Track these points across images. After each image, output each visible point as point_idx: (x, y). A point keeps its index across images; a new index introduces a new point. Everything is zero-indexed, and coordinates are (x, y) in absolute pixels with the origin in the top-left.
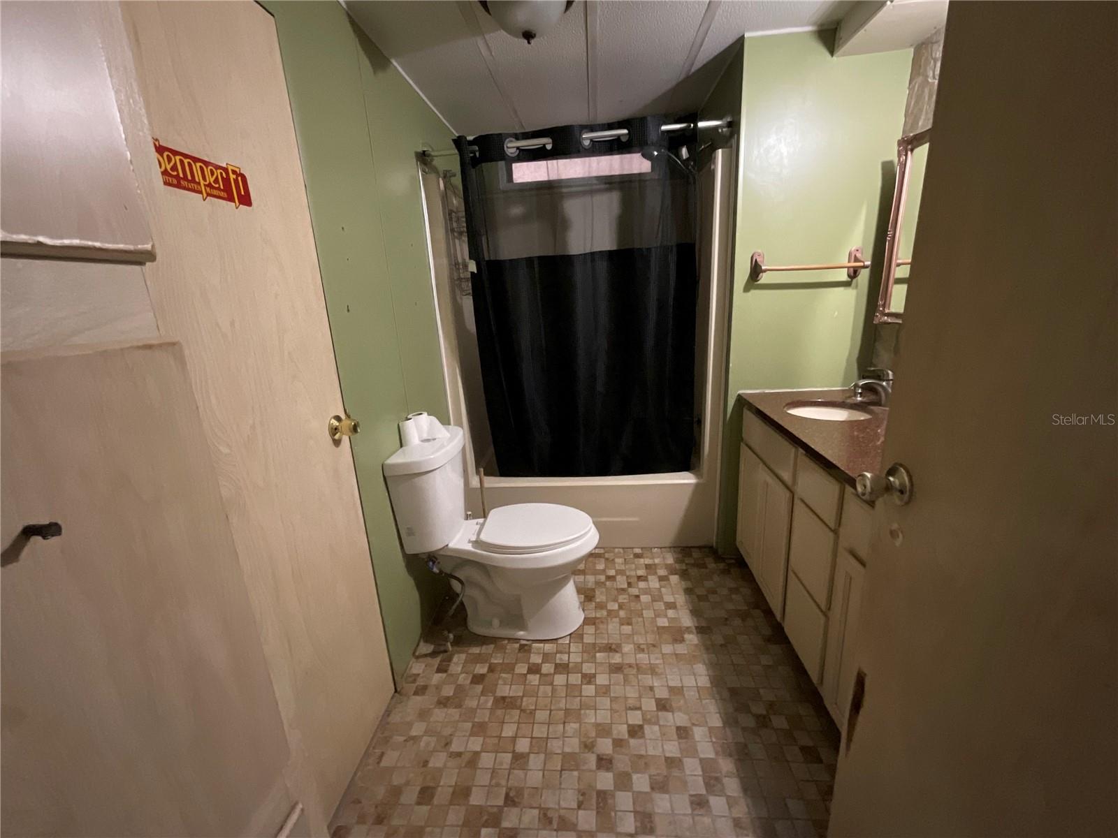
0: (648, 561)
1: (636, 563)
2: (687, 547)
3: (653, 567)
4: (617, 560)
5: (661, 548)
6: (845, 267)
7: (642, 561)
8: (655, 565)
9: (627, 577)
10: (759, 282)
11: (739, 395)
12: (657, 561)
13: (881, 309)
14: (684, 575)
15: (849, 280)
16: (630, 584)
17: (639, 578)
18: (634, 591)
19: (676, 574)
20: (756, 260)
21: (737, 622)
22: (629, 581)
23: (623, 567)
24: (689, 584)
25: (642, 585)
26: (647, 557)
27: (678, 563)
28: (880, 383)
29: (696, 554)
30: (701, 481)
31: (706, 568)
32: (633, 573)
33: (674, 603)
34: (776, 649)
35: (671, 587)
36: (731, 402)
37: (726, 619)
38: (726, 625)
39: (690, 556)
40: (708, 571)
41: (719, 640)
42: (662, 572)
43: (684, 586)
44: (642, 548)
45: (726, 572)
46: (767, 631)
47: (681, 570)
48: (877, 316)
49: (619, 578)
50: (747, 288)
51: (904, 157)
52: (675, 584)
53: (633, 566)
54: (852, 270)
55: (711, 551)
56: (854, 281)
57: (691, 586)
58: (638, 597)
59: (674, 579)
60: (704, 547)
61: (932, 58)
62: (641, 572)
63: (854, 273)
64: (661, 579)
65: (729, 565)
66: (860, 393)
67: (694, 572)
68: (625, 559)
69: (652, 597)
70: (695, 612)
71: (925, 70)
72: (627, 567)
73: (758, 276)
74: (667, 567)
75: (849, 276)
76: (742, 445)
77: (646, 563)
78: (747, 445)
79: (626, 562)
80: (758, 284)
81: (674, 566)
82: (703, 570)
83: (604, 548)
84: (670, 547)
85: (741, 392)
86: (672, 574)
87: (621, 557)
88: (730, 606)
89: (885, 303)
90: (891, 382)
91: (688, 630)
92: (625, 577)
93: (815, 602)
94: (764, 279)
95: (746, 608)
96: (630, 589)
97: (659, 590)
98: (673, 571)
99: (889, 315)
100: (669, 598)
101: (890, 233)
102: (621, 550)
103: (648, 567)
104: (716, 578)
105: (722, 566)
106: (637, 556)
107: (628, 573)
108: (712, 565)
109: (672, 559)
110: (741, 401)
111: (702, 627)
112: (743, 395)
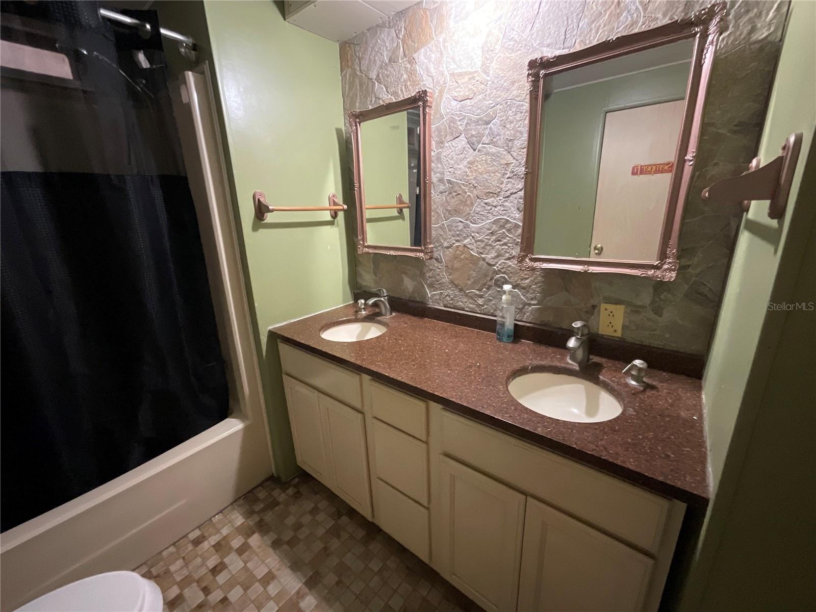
0: (214, 540)
1: (200, 553)
2: (249, 492)
3: (223, 543)
4: (173, 568)
5: (221, 512)
6: (328, 210)
7: (206, 545)
8: (225, 538)
9: (198, 581)
10: (265, 222)
11: (270, 331)
12: (225, 531)
13: (361, 243)
14: (262, 527)
15: (333, 220)
16: (206, 591)
17: (215, 571)
18: (216, 596)
19: (253, 533)
20: (259, 199)
21: (335, 544)
22: (204, 585)
23: (185, 572)
24: (273, 536)
25: (221, 578)
26: (210, 536)
27: (248, 518)
28: (380, 299)
29: (262, 495)
30: (248, 423)
31: (278, 504)
32: (203, 571)
33: (270, 572)
34: (376, 547)
35: (257, 555)
36: (264, 339)
37: (325, 548)
38: (328, 555)
39: (257, 500)
40: (281, 506)
41: (330, 579)
42: (236, 543)
43: (269, 542)
44: (199, 527)
45: (297, 495)
46: (361, 533)
47: (256, 524)
48: (359, 248)
49: (187, 592)
50: (255, 228)
51: (355, 128)
52: (259, 547)
53: (199, 560)
54: (332, 212)
55: (273, 480)
56: (336, 220)
57: (276, 537)
58: (225, 600)
59: (255, 540)
60: (267, 480)
61: (357, 57)
62: (212, 563)
63: (335, 215)
64: (241, 551)
65: (295, 486)
66: (364, 308)
67: (269, 517)
68: (184, 558)
69: (241, 586)
70: (295, 566)
71: (353, 64)
72: (190, 568)
73: (263, 217)
74: (239, 530)
75: (332, 217)
76: (284, 376)
77: (213, 543)
78: (288, 375)
79: (187, 562)
80: (265, 223)
81: (246, 523)
82: (277, 508)
83: (145, 563)
84: (232, 504)
85: (270, 328)
86: (249, 535)
87: (177, 559)
88: (321, 531)
89: (363, 238)
90: (386, 297)
91: (299, 595)
92: (195, 584)
93: (413, 499)
94: (269, 218)
95: (333, 522)
96: (210, 597)
97: (246, 568)
98: (247, 532)
99: (369, 247)
100: (261, 572)
101: (357, 185)
102: (172, 549)
103: (218, 547)
104: (293, 509)
105: (291, 491)
106: (197, 542)
107: (196, 576)
108: (281, 497)
109: (240, 517)
110: (274, 336)
111: (311, 577)
112: (272, 330)
